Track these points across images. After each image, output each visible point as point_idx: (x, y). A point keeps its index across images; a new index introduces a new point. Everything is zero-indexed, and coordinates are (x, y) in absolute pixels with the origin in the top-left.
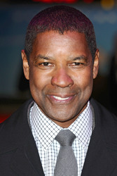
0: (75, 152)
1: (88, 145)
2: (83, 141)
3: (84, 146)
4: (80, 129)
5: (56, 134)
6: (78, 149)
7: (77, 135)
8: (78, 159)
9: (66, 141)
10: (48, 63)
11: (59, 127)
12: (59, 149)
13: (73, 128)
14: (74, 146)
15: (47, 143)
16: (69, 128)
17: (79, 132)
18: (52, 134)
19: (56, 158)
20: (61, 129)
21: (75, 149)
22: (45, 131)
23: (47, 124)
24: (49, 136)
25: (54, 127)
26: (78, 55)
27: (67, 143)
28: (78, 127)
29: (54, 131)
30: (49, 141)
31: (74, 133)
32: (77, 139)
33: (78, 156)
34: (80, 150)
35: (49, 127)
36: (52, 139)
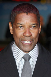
0: (31, 64)
1: (36, 61)
2: (34, 59)
3: (34, 61)
4: (33, 54)
5: (23, 56)
6: (32, 62)
7: (31, 56)
8: (32, 67)
9: (27, 59)
10: (21, 27)
11: (24, 53)
12: (24, 62)
13: (30, 53)
14: (30, 61)
15: (19, 60)
16: (28, 54)
17: (32, 55)
18: (21, 56)
19: (23, 66)
20: (25, 54)
21: (31, 62)
22: (18, 54)
23: (19, 52)
24: (20, 57)
25: (22, 53)
26: (34, 23)
27: (27, 60)
28: (32, 53)
29: (22, 55)
30: (20, 59)
31: (30, 55)
32: (32, 58)
33: (32, 65)
34: (33, 63)
35: (20, 53)
36: (21, 58)
